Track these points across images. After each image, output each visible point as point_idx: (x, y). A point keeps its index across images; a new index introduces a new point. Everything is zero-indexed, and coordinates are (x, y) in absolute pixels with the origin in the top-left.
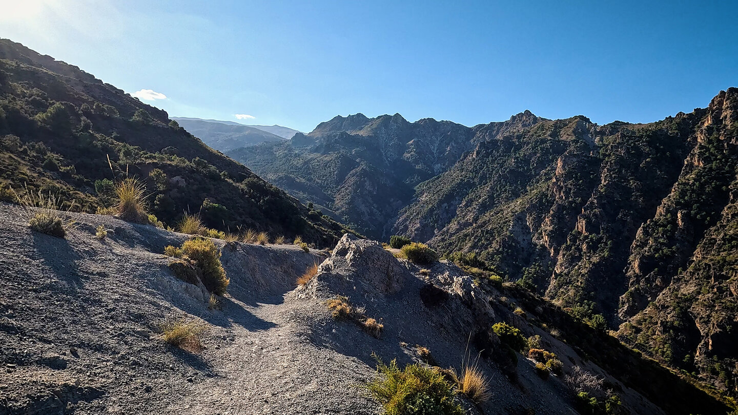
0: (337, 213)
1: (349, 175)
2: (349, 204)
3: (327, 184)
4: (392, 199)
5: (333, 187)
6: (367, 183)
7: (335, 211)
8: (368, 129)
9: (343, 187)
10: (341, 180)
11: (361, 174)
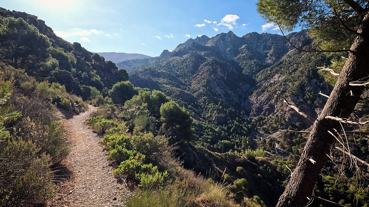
0: (195, 95)
1: (202, 66)
2: (205, 86)
3: (184, 74)
4: (241, 84)
5: (189, 75)
6: (219, 70)
7: (193, 93)
8: (211, 43)
9: (198, 74)
10: (195, 69)
11: (213, 63)
